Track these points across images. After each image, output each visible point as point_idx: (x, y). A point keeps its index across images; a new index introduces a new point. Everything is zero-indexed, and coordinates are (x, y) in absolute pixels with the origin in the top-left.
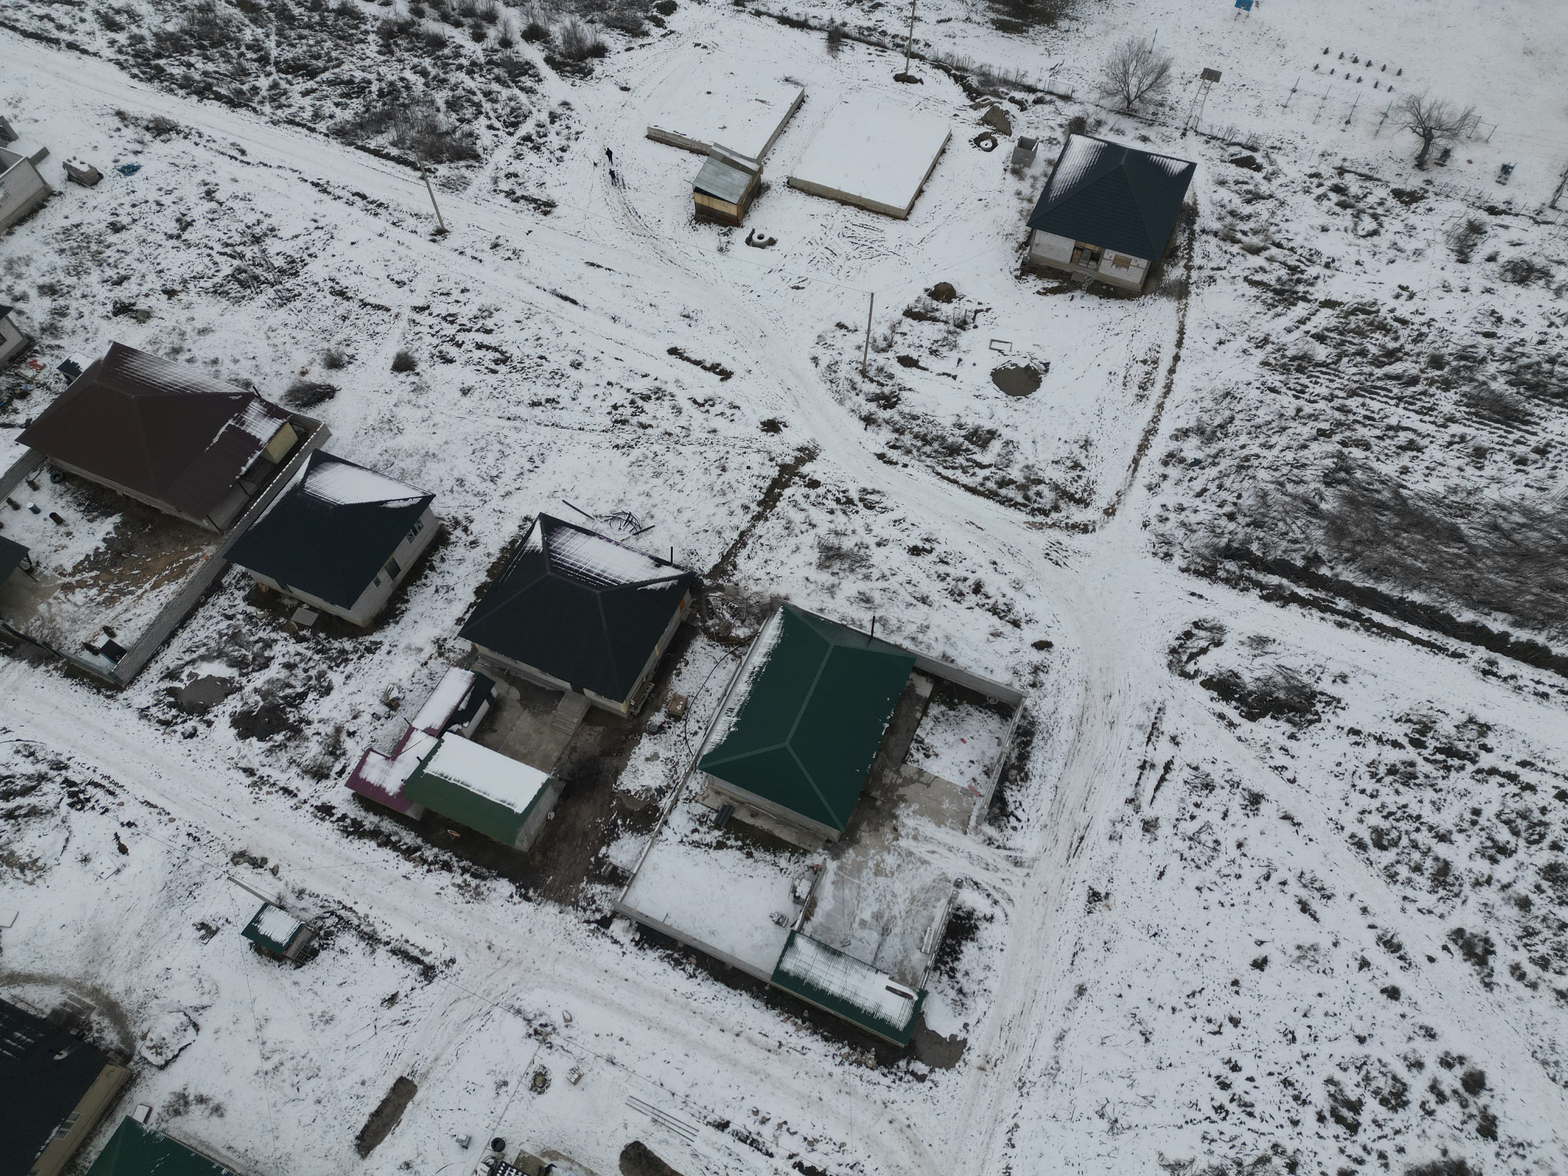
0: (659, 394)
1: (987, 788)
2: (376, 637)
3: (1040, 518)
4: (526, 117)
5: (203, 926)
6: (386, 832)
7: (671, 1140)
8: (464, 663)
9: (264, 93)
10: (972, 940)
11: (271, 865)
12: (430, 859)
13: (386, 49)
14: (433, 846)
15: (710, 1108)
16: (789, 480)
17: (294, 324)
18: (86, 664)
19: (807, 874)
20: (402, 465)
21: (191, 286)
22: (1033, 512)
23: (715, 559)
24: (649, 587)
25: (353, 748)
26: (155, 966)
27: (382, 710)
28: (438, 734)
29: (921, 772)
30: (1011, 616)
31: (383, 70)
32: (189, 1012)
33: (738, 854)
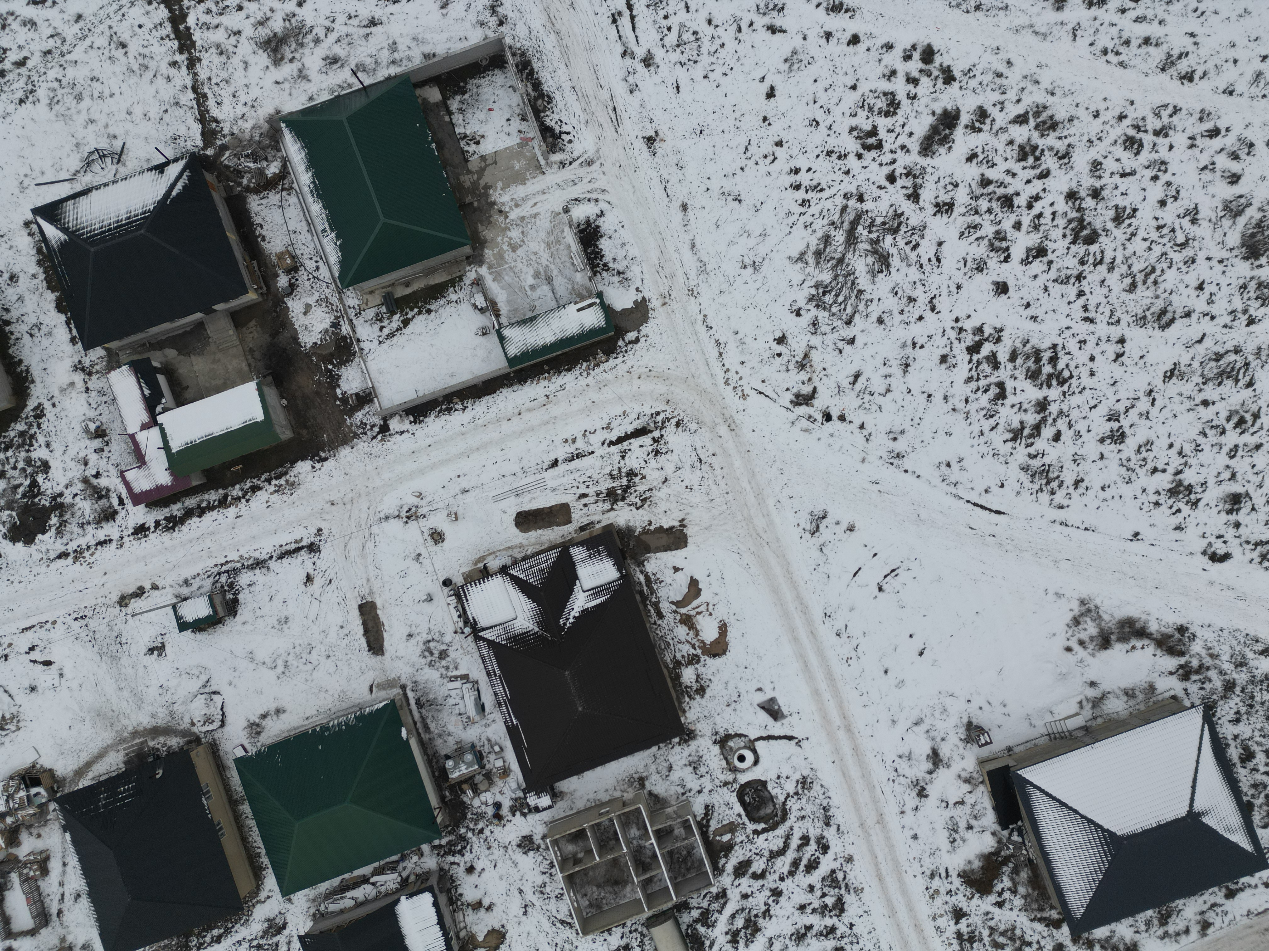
1: (532, 130)
5: (151, 650)
6: (194, 505)
7: (535, 496)
10: (602, 236)
11: (148, 586)
12: (240, 494)
14: (233, 486)
15: (540, 462)
19: (474, 290)
23: (196, 129)
24: (174, 193)
25: (110, 482)
27: (97, 443)
28: (153, 423)
29: (483, 158)
32: (202, 691)
33: (421, 317)
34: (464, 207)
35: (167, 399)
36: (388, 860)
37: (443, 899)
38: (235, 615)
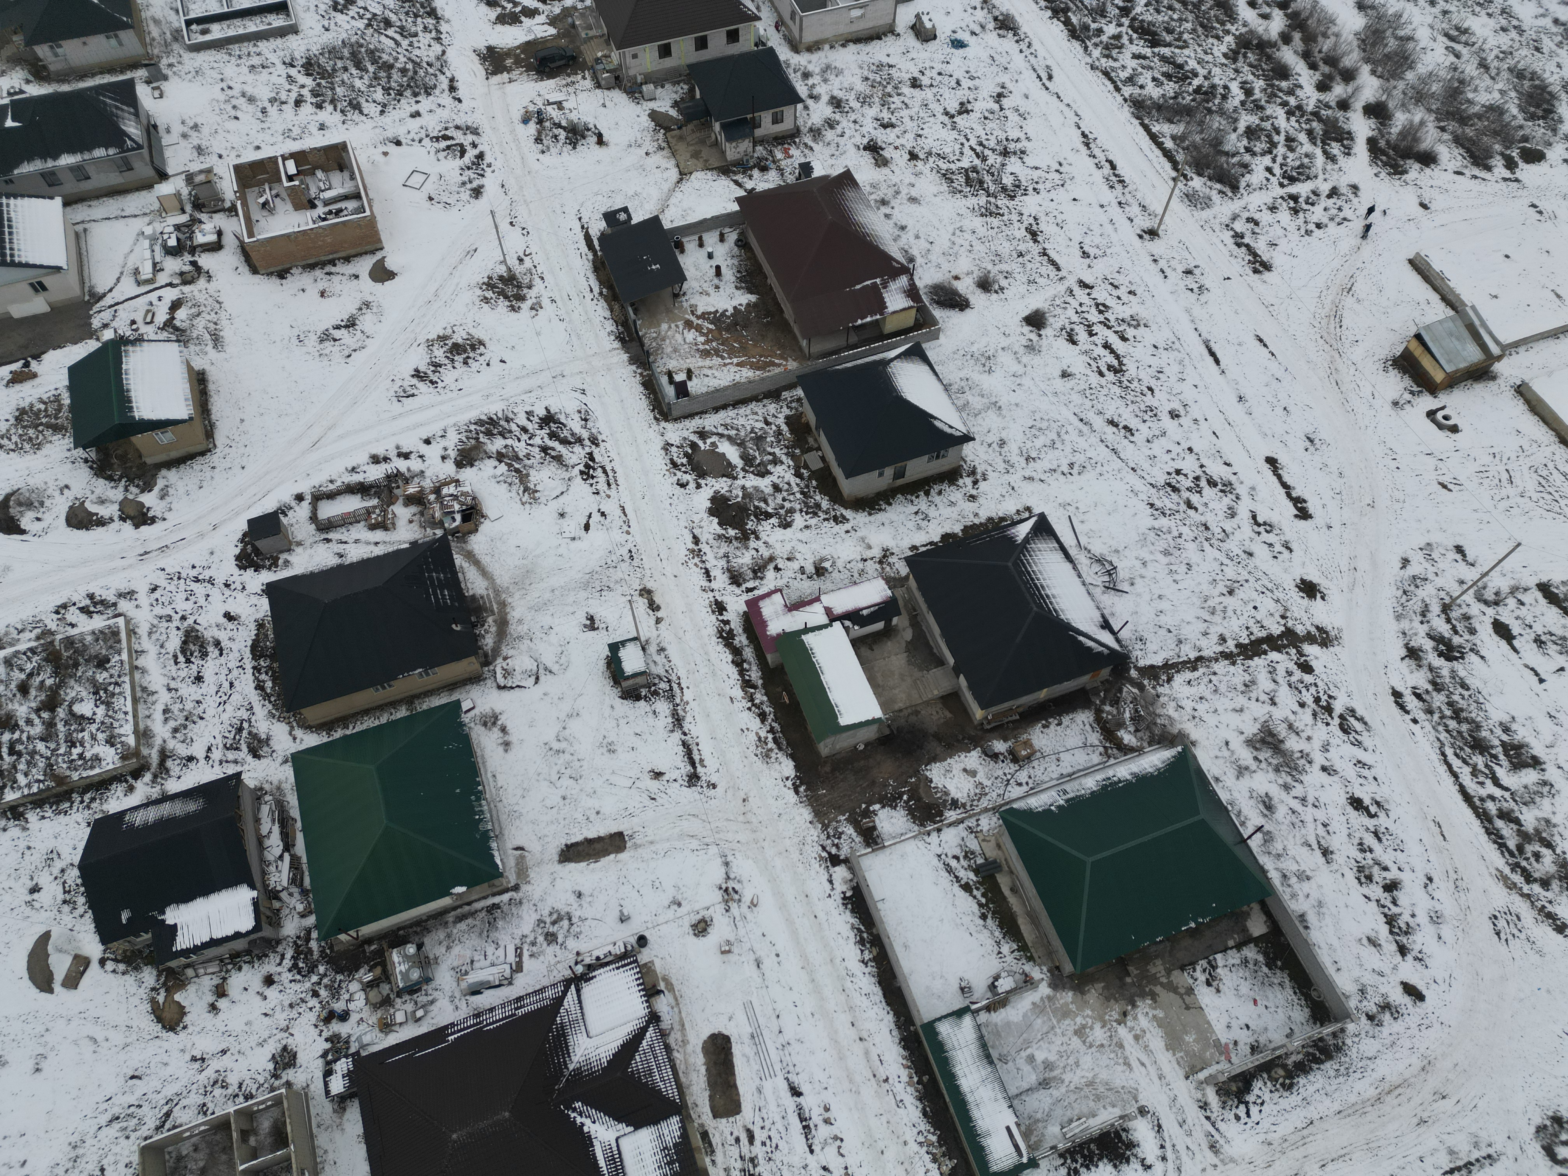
0: (1227, 488)
1: (1242, 1061)
2: (848, 513)
3: (1517, 878)
4: (1308, 178)
5: (591, 619)
6: (745, 657)
7: (752, 1062)
8: (892, 582)
9: (1104, 38)
10: (1115, 1166)
11: (659, 614)
12: (757, 701)
13: (1232, 56)
14: (766, 694)
15: (797, 1069)
16: (1285, 647)
17: (981, 235)
18: (660, 385)
19: (1018, 976)
20: (970, 399)
21: (931, 160)
22: (1515, 867)
23: (1158, 660)
24: (1081, 638)
25: (771, 579)
26: (545, 619)
27: (810, 569)
28: (833, 618)
29: (1190, 991)
30: (1404, 940)
31: (1216, 71)
32: (541, 667)
33: (975, 907)
34: (1122, 965)
35: (858, 632)
36: (307, 873)
37: (240, 945)
38: (622, 697)
